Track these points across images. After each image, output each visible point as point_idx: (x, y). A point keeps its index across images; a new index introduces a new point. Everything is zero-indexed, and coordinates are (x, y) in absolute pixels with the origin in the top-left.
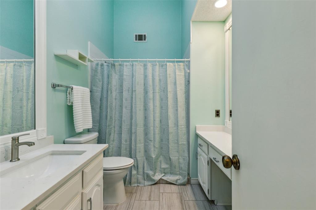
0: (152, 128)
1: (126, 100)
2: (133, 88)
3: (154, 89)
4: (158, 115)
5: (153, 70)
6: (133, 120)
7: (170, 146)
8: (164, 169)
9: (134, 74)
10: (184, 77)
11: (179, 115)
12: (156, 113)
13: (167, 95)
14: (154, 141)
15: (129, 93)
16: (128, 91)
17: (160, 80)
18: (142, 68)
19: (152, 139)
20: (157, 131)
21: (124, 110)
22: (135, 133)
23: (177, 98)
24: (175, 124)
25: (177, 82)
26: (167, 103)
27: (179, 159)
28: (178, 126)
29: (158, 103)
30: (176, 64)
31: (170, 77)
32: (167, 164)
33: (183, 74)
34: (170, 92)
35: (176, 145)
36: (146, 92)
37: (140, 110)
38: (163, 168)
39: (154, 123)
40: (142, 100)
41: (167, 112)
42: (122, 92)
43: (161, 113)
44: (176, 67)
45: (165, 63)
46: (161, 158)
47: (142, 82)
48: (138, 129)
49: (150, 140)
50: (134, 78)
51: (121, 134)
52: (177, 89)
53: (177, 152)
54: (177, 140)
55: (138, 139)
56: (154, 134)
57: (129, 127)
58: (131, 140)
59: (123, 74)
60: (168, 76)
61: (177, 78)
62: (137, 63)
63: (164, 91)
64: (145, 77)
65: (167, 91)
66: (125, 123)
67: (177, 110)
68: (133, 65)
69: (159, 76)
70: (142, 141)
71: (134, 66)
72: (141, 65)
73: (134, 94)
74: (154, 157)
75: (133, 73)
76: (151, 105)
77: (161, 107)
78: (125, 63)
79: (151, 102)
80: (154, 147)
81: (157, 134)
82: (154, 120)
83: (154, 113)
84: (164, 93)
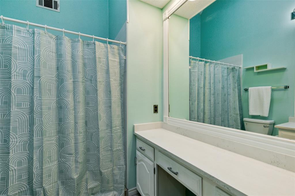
0: (72, 135)
1: (19, 91)
2: (33, 73)
3: (75, 77)
4: (81, 114)
5: (73, 48)
6: (35, 126)
7: (101, 156)
8: (92, 189)
9: (37, 48)
10: (119, 64)
11: (113, 114)
12: (78, 112)
13: (96, 86)
14: (77, 153)
15: (26, 80)
16: (24, 76)
17: (84, 65)
18: (53, 43)
19: (73, 151)
20: (81, 137)
21: (14, 109)
22: (41, 146)
23: (110, 92)
24: (107, 125)
25: (111, 70)
26: (96, 98)
27: (113, 170)
28: (111, 128)
29: (81, 98)
30: (108, 45)
31: (100, 62)
32: (96, 180)
33: (117, 60)
34: (100, 82)
35: (109, 153)
36: (60, 80)
37: (49, 109)
38: (90, 189)
39: (75, 126)
40: (54, 92)
41: (97, 110)
42: (10, 78)
43: (87, 112)
44: (109, 50)
45: (92, 42)
46: (88, 175)
47: (53, 64)
48: (45, 139)
49: (68, 154)
50: (36, 56)
51: (9, 153)
52: (111, 80)
53: (111, 161)
54: (111, 146)
55: (46, 156)
56: (75, 143)
57: (26, 139)
58: (30, 160)
59: (10, 45)
60: (97, 60)
61: (110, 64)
62: (41, 31)
63: (91, 80)
64: (59, 56)
65: (96, 81)
66: (16, 132)
67: (110, 107)
68: (34, 33)
69: (84, 59)
70: (55, 157)
71: (36, 35)
72: (51, 37)
73: (36, 82)
74: (75, 177)
75: (34, 46)
76: (70, 100)
77: (87, 104)
78: (15, 27)
79: (71, 95)
80: (76, 162)
81: (80, 143)
82: (76, 123)
83: (75, 113)
84: (91, 83)
